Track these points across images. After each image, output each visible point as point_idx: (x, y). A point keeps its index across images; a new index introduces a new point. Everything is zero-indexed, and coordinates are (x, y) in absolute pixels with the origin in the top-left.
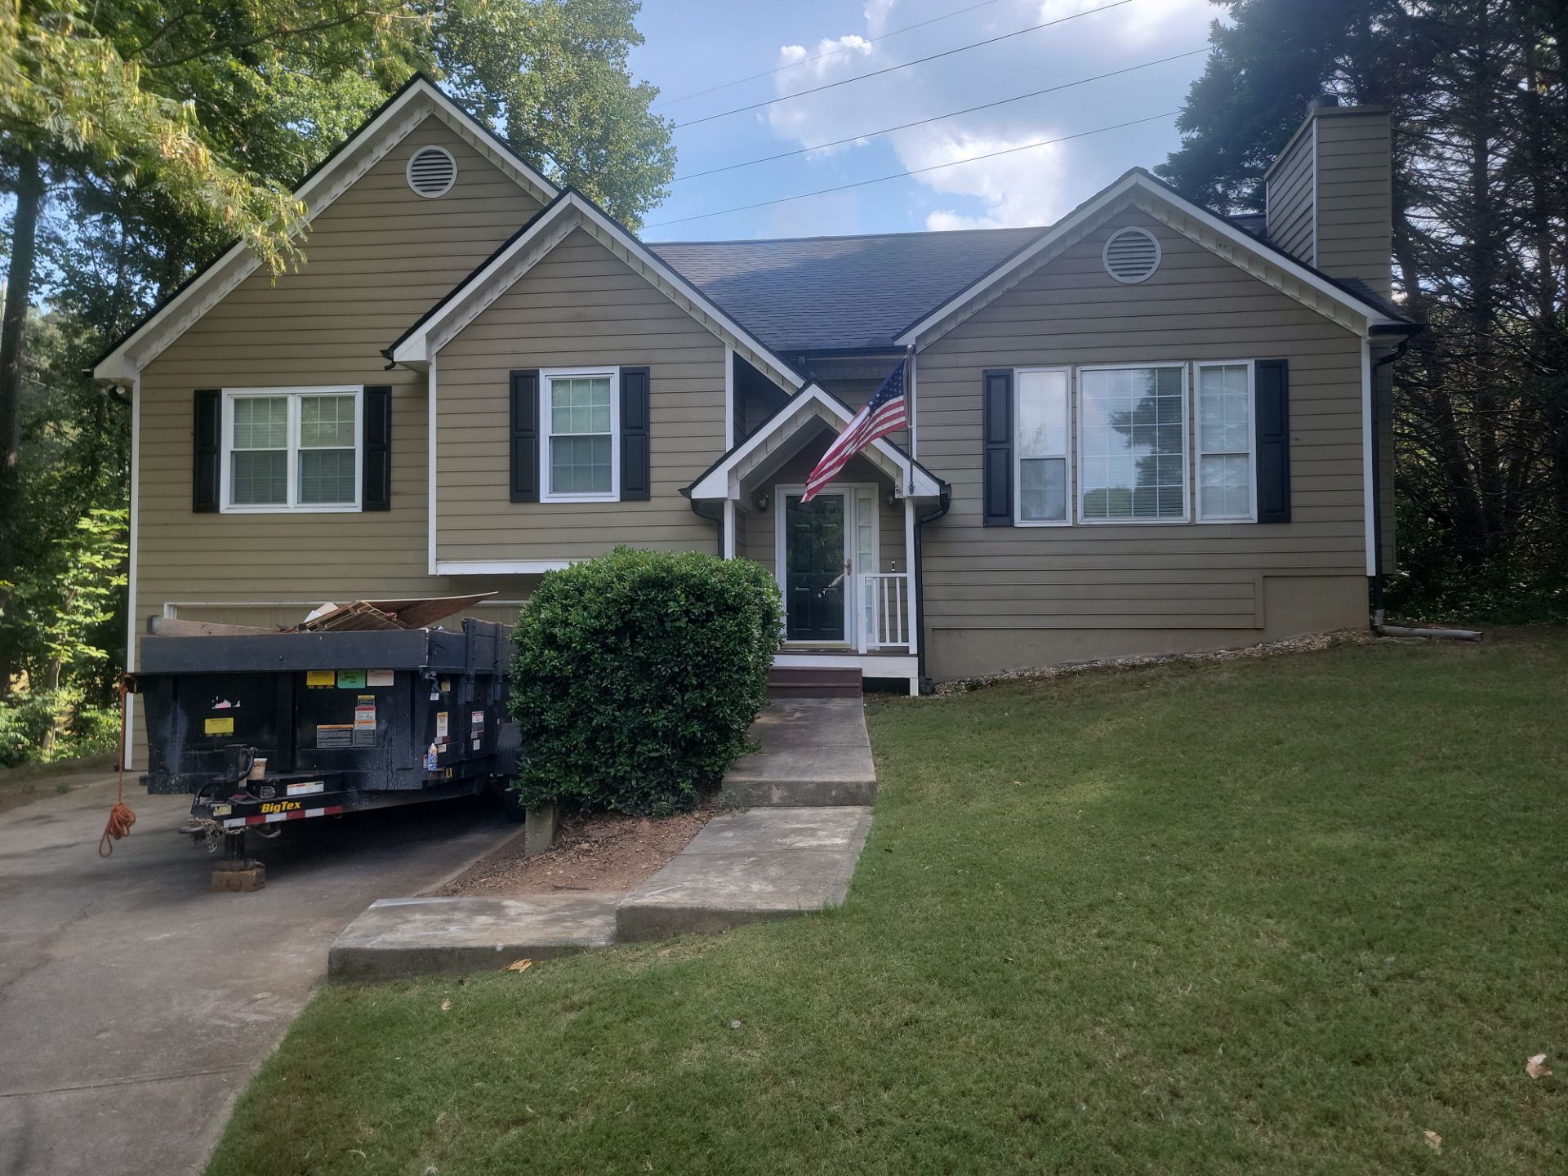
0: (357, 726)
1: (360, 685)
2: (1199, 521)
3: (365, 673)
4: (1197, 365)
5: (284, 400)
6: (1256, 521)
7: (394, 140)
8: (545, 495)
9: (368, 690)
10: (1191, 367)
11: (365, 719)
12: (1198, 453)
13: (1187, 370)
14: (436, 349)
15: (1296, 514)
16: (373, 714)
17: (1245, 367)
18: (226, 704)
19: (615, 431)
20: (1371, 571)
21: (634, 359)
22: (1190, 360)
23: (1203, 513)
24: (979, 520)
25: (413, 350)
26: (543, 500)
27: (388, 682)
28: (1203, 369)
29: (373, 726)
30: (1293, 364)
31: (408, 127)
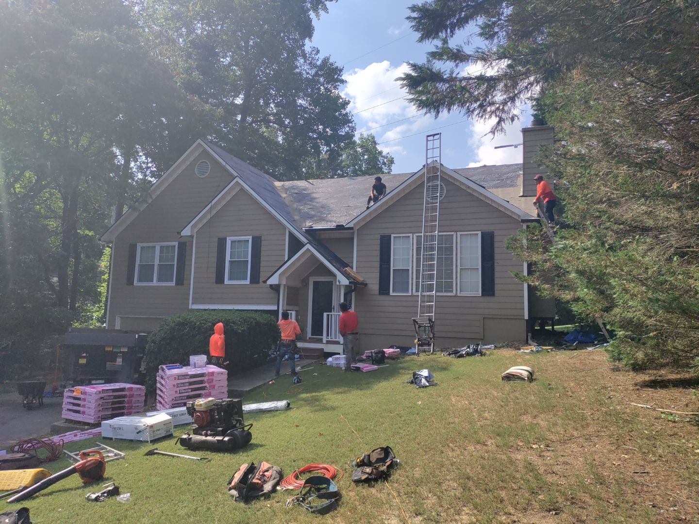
0: (117, 363)
1: (119, 351)
2: (459, 295)
3: (120, 347)
4: (459, 234)
5: (155, 247)
6: (481, 295)
7: (192, 159)
8: (227, 282)
9: (120, 352)
10: (456, 235)
11: (119, 361)
12: (459, 267)
13: (455, 236)
14: (196, 230)
15: (497, 293)
16: (121, 360)
17: (477, 234)
18: (85, 355)
19: (249, 259)
20: (526, 317)
21: (257, 234)
22: (456, 232)
23: (461, 291)
24: (377, 292)
25: (186, 232)
26: (225, 283)
27: (126, 350)
28: (461, 235)
29: (121, 364)
30: (496, 233)
31: (196, 154)
